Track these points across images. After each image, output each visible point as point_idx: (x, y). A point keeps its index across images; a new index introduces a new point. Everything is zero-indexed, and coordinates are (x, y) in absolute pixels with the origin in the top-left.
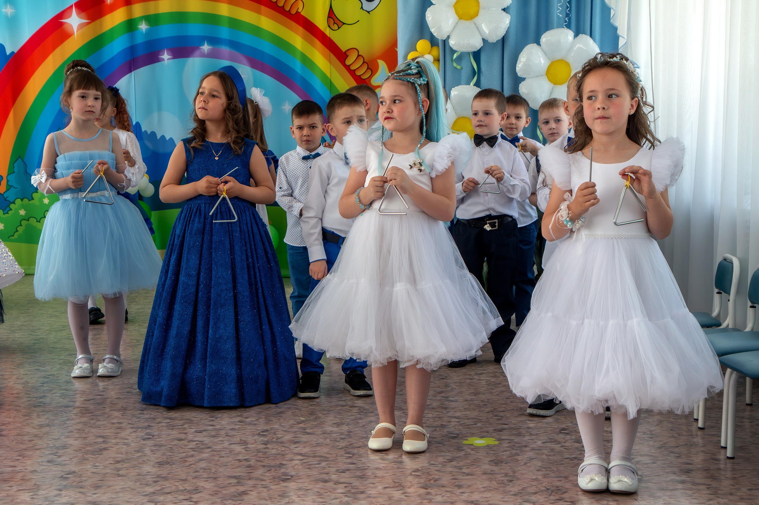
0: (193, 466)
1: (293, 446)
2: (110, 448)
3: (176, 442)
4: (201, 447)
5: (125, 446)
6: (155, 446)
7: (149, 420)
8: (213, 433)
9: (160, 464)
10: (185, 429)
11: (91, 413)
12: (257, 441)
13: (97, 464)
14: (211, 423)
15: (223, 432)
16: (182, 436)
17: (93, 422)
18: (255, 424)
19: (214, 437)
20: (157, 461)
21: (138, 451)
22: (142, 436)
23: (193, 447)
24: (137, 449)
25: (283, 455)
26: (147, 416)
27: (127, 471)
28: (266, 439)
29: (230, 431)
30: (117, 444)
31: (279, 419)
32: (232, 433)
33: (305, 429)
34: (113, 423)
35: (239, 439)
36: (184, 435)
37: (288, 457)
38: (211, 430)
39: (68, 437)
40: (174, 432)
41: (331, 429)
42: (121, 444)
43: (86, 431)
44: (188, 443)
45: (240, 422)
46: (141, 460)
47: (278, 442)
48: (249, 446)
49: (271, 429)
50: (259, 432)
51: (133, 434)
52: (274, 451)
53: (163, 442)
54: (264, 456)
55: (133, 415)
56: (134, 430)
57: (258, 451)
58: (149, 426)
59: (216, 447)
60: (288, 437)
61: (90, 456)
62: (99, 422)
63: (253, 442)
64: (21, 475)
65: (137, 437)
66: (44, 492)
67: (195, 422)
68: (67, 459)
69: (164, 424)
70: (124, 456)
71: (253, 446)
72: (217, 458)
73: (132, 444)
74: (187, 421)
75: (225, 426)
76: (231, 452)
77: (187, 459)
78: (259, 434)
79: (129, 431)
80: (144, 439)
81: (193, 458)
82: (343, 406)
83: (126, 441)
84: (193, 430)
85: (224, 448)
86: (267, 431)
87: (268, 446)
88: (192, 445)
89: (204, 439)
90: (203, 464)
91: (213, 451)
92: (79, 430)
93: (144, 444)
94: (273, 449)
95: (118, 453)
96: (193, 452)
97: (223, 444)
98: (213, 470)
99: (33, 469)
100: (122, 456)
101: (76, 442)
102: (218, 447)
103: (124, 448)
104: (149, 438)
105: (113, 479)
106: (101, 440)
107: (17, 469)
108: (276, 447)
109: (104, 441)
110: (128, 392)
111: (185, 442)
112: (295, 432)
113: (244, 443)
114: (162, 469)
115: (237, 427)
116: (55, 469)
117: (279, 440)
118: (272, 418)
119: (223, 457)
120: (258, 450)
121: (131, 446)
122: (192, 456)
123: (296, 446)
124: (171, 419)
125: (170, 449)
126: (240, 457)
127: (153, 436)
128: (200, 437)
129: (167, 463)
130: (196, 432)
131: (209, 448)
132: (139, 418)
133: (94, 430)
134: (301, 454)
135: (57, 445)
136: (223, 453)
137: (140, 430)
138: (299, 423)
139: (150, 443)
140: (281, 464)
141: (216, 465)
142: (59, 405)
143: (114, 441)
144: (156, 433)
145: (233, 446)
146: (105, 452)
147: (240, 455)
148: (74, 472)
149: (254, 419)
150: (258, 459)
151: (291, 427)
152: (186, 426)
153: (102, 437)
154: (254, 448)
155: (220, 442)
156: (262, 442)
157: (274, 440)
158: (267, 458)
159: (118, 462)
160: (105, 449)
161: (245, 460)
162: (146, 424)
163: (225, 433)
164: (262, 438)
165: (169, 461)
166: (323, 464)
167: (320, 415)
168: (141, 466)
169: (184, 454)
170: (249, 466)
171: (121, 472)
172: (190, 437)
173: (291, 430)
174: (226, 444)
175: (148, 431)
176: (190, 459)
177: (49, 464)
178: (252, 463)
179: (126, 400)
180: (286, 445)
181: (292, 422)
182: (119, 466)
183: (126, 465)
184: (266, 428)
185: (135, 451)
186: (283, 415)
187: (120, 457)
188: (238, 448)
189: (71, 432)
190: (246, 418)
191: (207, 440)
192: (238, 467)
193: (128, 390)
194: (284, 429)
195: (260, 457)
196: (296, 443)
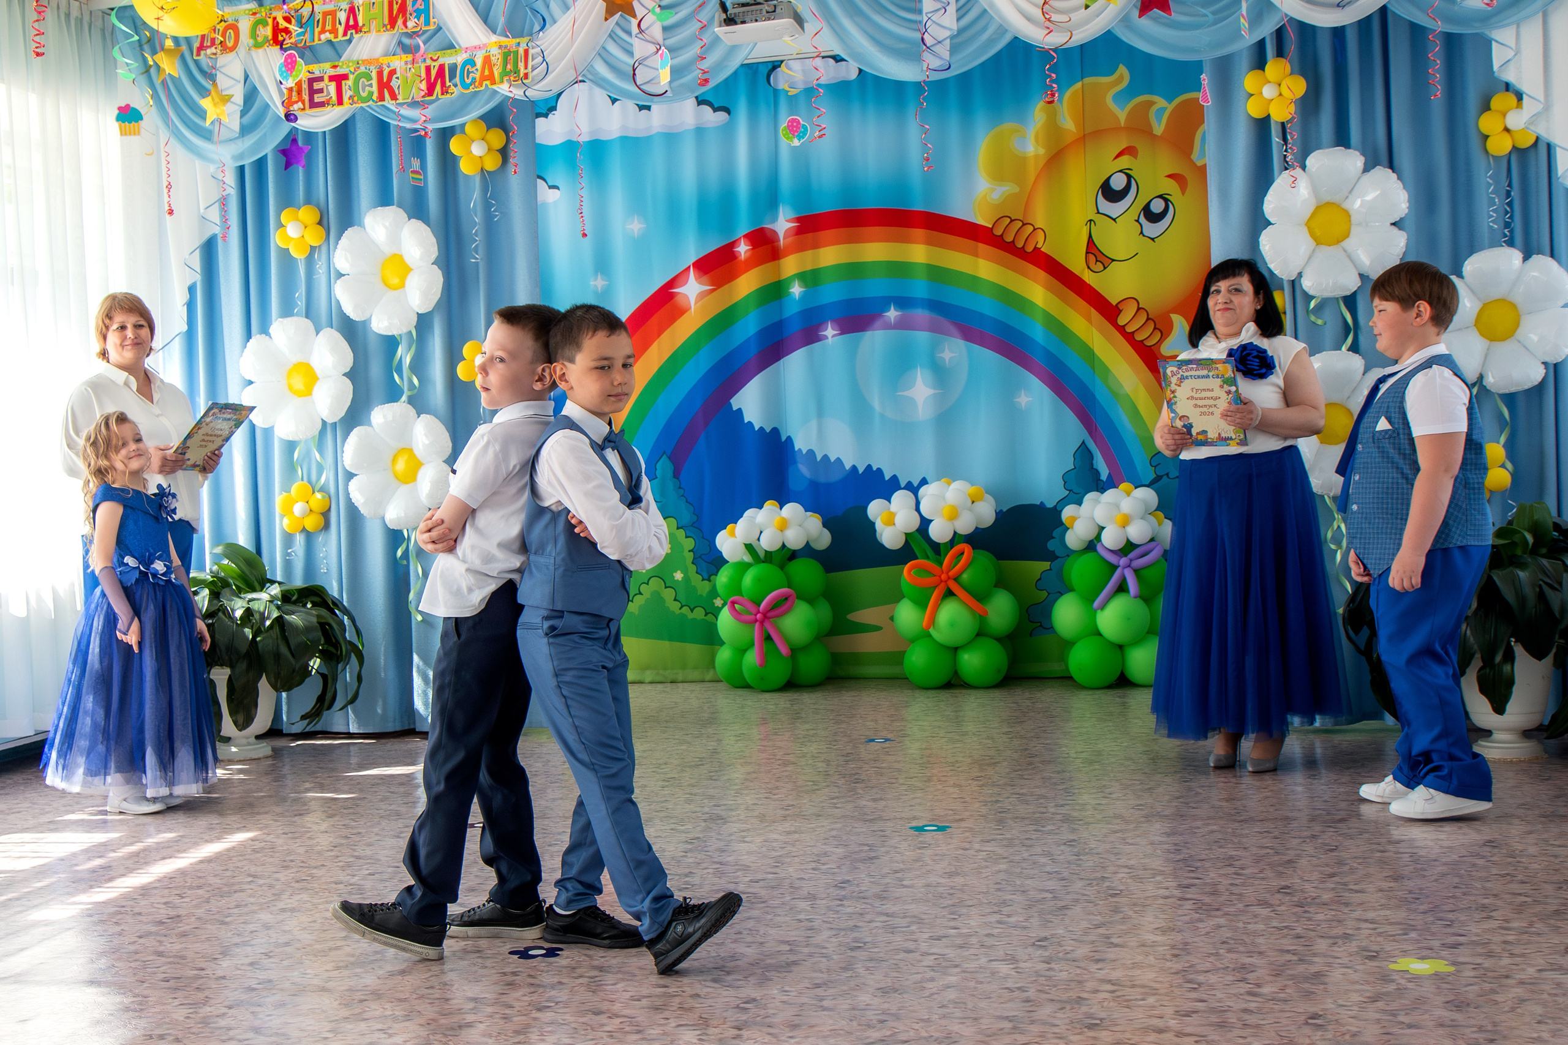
0: (935, 996)
1: (1093, 967)
2: (803, 962)
3: (902, 955)
4: (944, 964)
5: (824, 960)
6: (871, 960)
7: (854, 916)
8: (959, 941)
9: (884, 991)
10: (913, 933)
11: (764, 902)
12: (1032, 956)
13: (787, 988)
14: (952, 924)
15: (974, 940)
16: (911, 945)
17: (769, 917)
18: (1025, 928)
19: (962, 947)
20: (879, 986)
21: (845, 969)
22: (848, 943)
23: (931, 963)
24: (843, 965)
25: (1080, 982)
26: (849, 910)
27: (834, 1002)
28: (1047, 954)
29: (986, 939)
30: (811, 955)
31: (1063, 920)
32: (989, 941)
33: (1108, 938)
34: (800, 921)
35: (1001, 953)
36: (912, 943)
37: (1090, 985)
38: (954, 936)
39: (735, 941)
40: (898, 938)
41: (1151, 938)
42: (816, 955)
43: (761, 932)
44: (921, 957)
45: (999, 922)
46: (852, 984)
47: (1067, 960)
48: (1022, 965)
49: (1053, 936)
50: (1033, 940)
51: (834, 940)
52: (1064, 975)
53: (881, 955)
54: (1049, 983)
55: (828, 907)
56: (834, 932)
57: (1038, 974)
58: (856, 926)
59: (968, 965)
60: (1083, 951)
61: (773, 973)
62: (779, 918)
63: (1027, 957)
64: (677, 1000)
65: (840, 945)
66: (716, 1030)
67: (926, 921)
68: (740, 977)
69: (878, 924)
70: (825, 976)
71: (1028, 965)
72: (972, 984)
73: (835, 957)
74: (914, 920)
75: (977, 930)
76: (993, 974)
77: (924, 985)
78: (1034, 944)
79: (826, 934)
80: (852, 949)
81: (934, 984)
82: (1166, 897)
83: (824, 951)
84: (926, 936)
85: (981, 967)
86: (1045, 939)
87: (1053, 965)
88: (929, 961)
89: (946, 951)
90: (952, 995)
91: (964, 972)
92: (750, 930)
93: (853, 957)
94: (1061, 971)
95: (815, 971)
96: (932, 973)
97: (977, 960)
98: (970, 1005)
99: (694, 993)
100: (821, 975)
101: (748, 949)
102: (971, 966)
103: (824, 963)
104: (860, 947)
105: (815, 1013)
106: (787, 948)
107: (670, 990)
108: (1066, 968)
109: (791, 950)
110: (813, 869)
111: (916, 955)
112: (1093, 942)
113: (1012, 959)
114: (889, 1000)
115: (995, 931)
116: (725, 993)
117: (1069, 956)
118: (1050, 916)
119: (981, 983)
120: (1036, 972)
121: (832, 959)
122: (932, 979)
123: (1099, 966)
124: (887, 915)
125: (894, 966)
126: (1009, 985)
127: (865, 943)
128: (938, 948)
129: (896, 990)
130: (931, 938)
131: (956, 966)
132: (837, 912)
133: (772, 931)
134: (1109, 982)
135: (723, 955)
136: (980, 976)
137: (843, 933)
138: (1098, 926)
139: (861, 955)
140: (1079, 997)
141: (973, 995)
142: (715, 888)
143: (806, 950)
144: (869, 939)
145: (995, 965)
146: (794, 968)
147: (1009, 980)
148: (754, 1000)
149: (1021, 919)
150: (1039, 988)
151: (1086, 932)
152: (913, 928)
153: (787, 942)
154: (1030, 968)
155: (973, 957)
156: (1042, 959)
157: (1061, 955)
158: (1055, 986)
159: (818, 986)
160: (795, 963)
161: (1019, 988)
162: (851, 923)
163: (979, 942)
164: (1040, 952)
165: (896, 986)
166: (1151, 1000)
167: (1130, 913)
168: (855, 993)
169: (920, 976)
170: (1027, 1001)
171: (825, 1003)
172: (924, 947)
173: (1085, 938)
174: (983, 961)
175: (855, 935)
176: (929, 985)
177: (716, 985)
178: (1031, 993)
179: (813, 883)
180: (1082, 965)
181: (1085, 924)
182: (820, 992)
183: (831, 991)
184: (1043, 935)
185: (841, 968)
186: (1069, 912)
187: (820, 977)
188: (1004, 968)
189: (740, 933)
190: (1009, 916)
191: (951, 953)
192: (1010, 1001)
193: (814, 865)
194: (1074, 937)
195: (1043, 985)
196: (1098, 961)
